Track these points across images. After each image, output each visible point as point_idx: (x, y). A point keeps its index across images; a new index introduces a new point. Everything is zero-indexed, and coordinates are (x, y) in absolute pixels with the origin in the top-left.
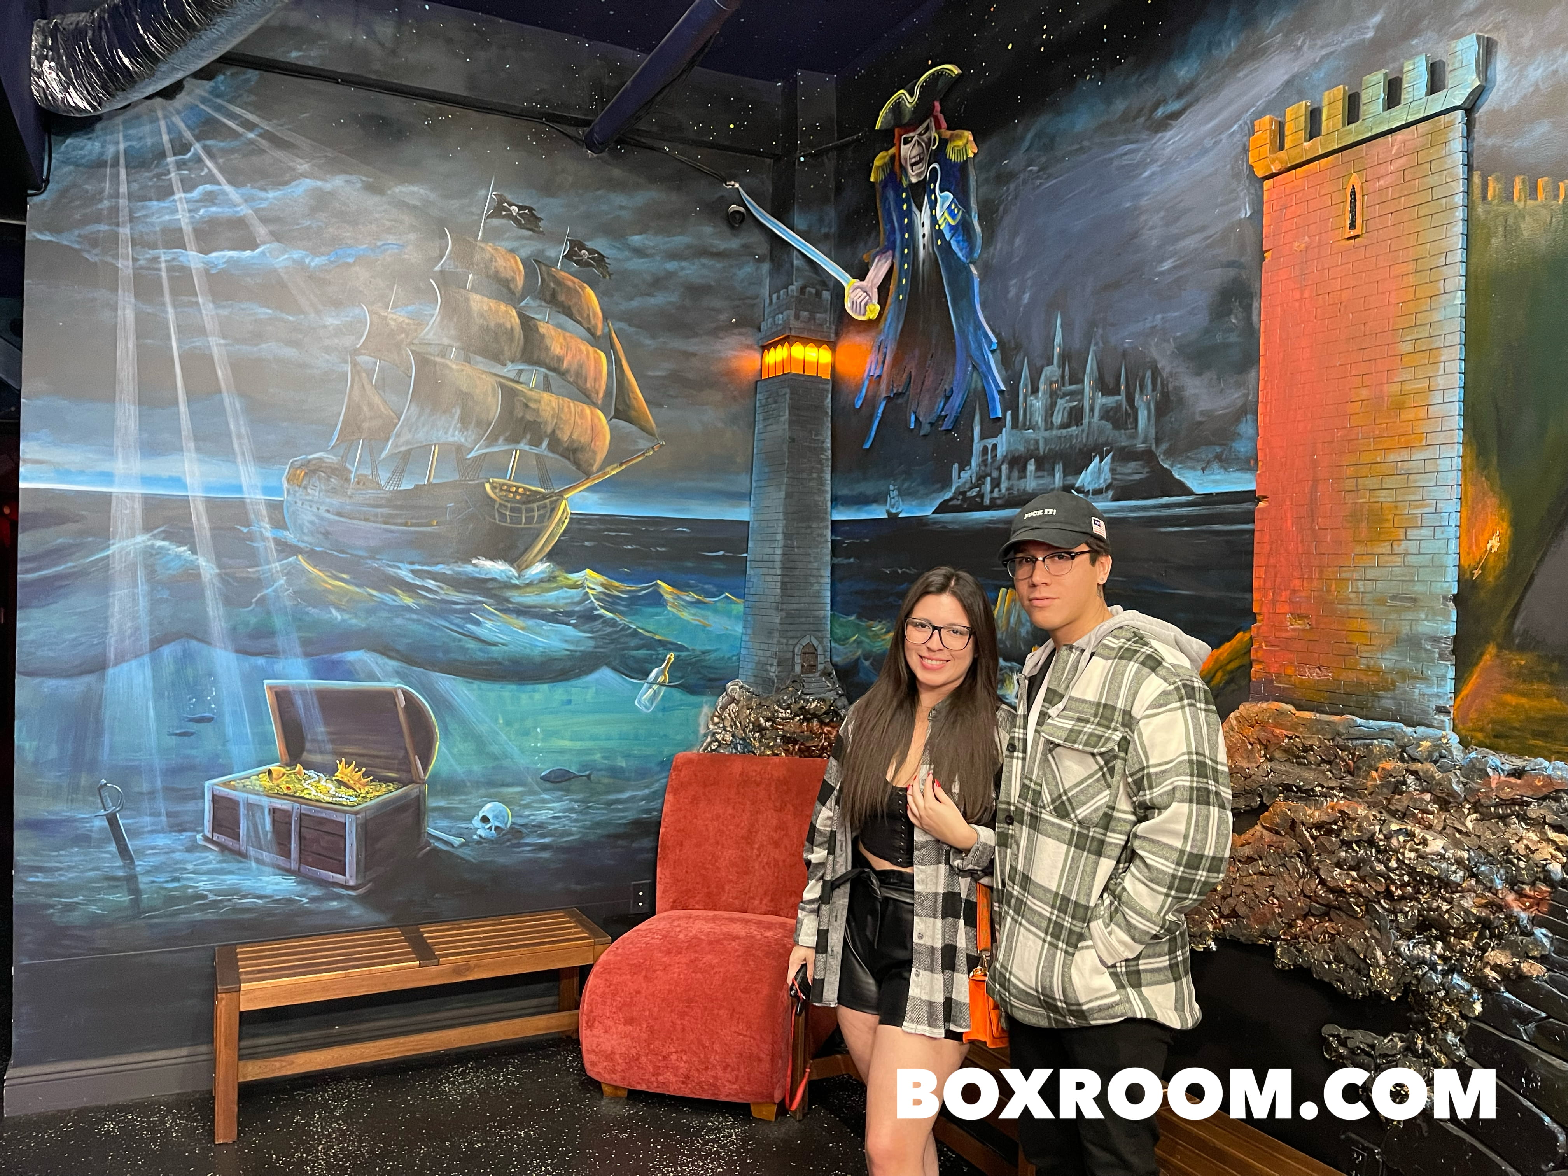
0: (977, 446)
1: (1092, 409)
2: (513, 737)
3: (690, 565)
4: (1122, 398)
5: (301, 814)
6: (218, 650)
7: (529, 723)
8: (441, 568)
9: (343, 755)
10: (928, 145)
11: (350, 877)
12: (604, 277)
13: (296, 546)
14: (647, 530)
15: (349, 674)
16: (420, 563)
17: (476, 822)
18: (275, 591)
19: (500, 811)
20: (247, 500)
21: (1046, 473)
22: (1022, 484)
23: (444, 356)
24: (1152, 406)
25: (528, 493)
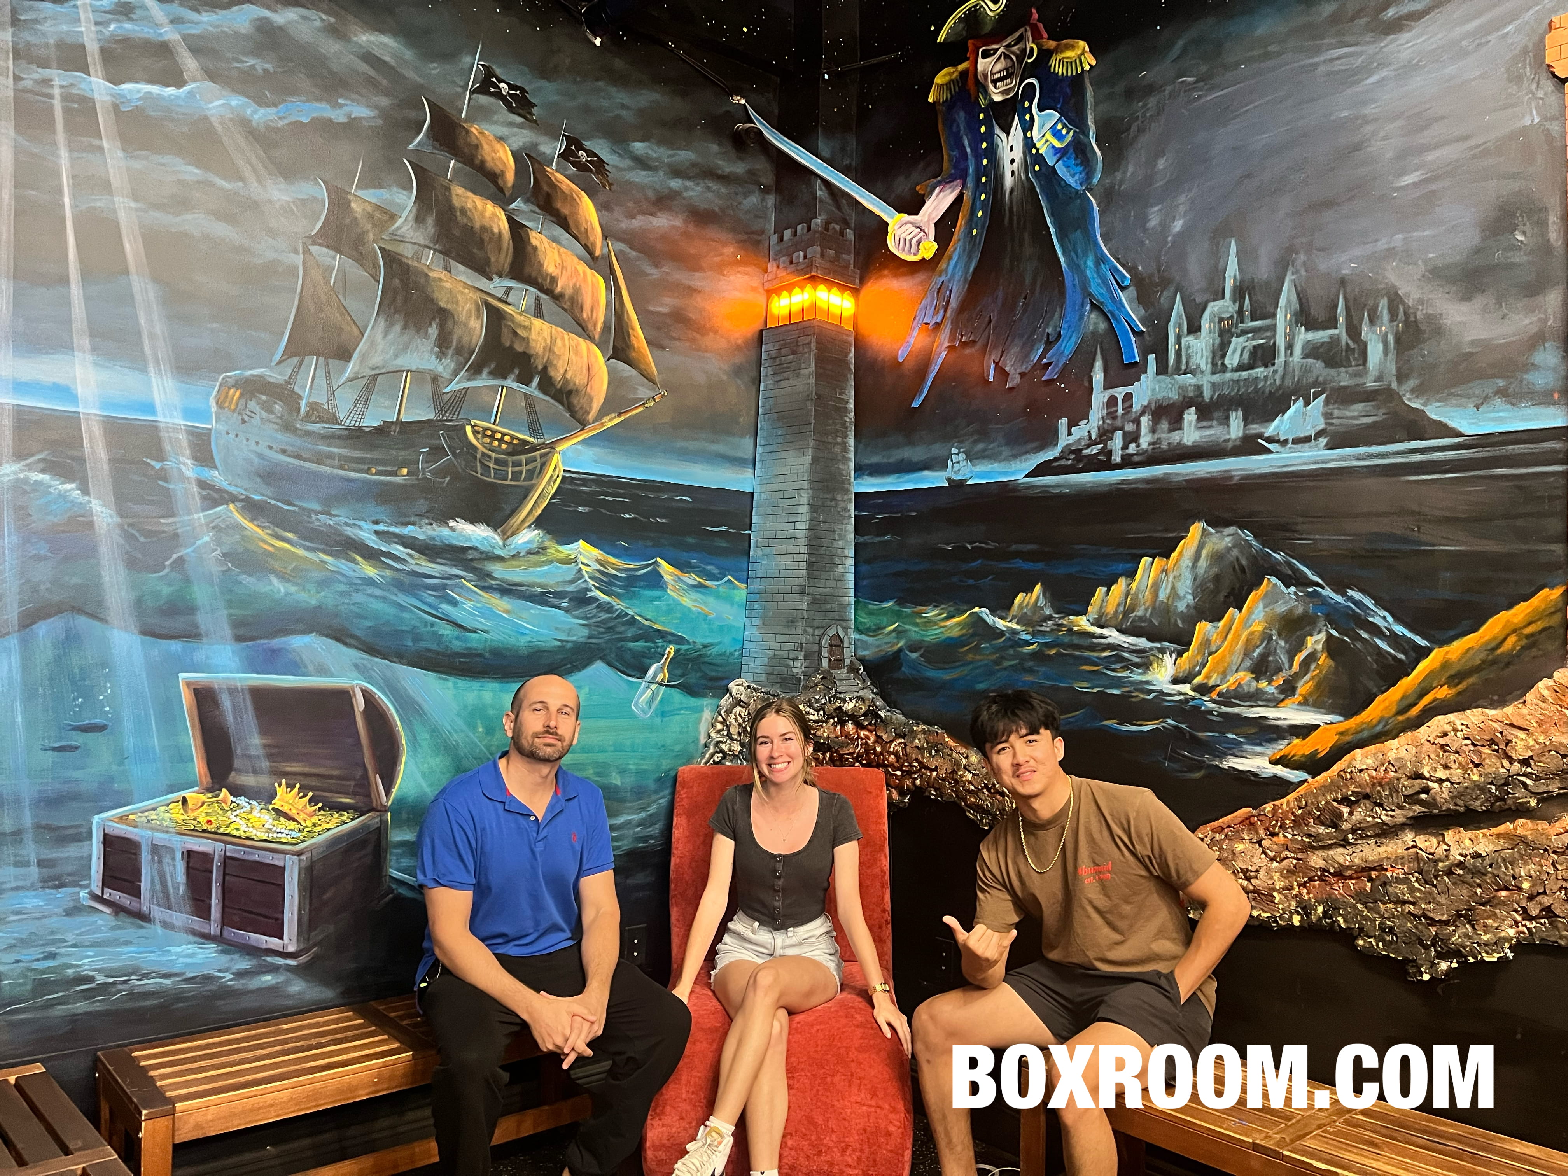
0: (1099, 397)
1: (1290, 347)
3: (691, 540)
4: (1340, 331)
5: (226, 858)
6: (115, 631)
8: (408, 531)
9: (285, 774)
10: (1021, 58)
11: (290, 941)
12: (604, 187)
15: (295, 668)
16: (385, 523)
20: (162, 425)
21: (1215, 423)
22: (1176, 437)
23: (419, 260)
24: (1391, 338)
25: (515, 442)
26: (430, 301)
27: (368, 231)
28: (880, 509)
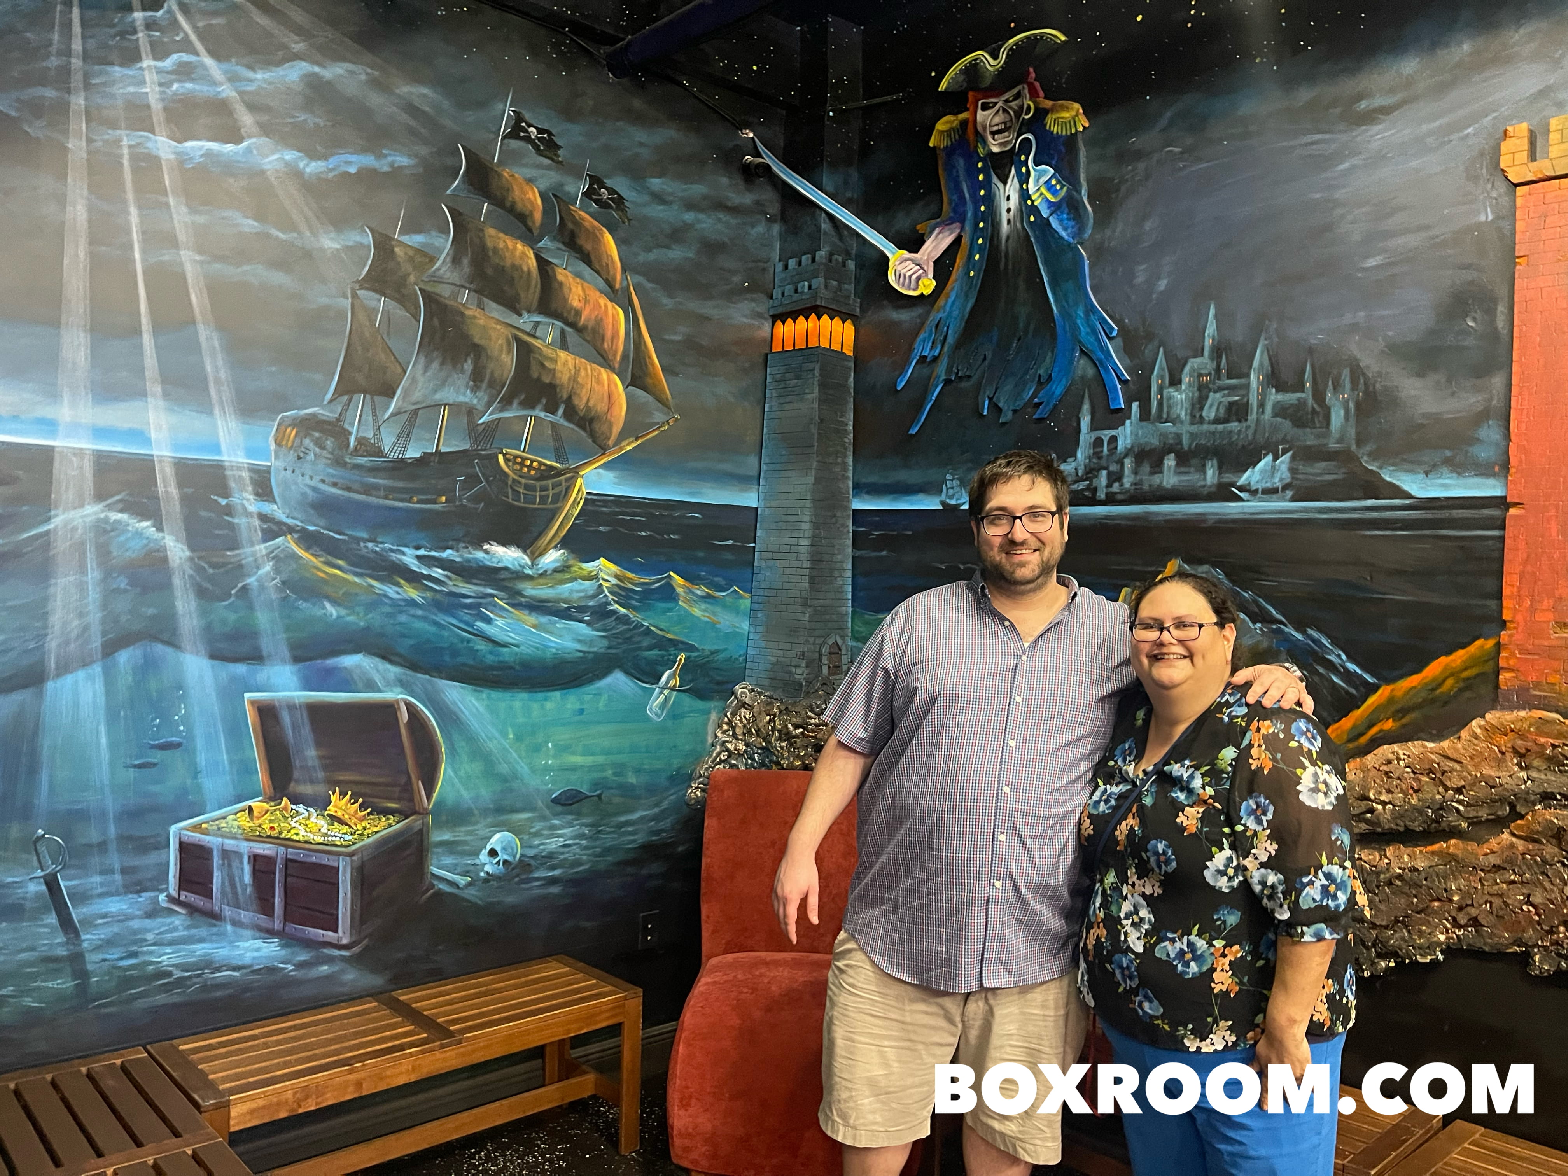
0: (1086, 437)
1: (1262, 405)
2: (523, 754)
3: (701, 554)
4: (1307, 395)
5: (287, 860)
7: (540, 738)
8: (447, 554)
9: (338, 782)
10: (1018, 113)
11: (343, 934)
12: (624, 222)
13: (285, 524)
14: (661, 515)
16: (425, 548)
17: (484, 857)
18: (258, 580)
19: (509, 842)
20: (227, 464)
21: (1192, 469)
22: (1156, 479)
23: (456, 299)
24: (1352, 405)
25: (543, 468)
26: (465, 337)
27: (409, 274)
28: (877, 527)
